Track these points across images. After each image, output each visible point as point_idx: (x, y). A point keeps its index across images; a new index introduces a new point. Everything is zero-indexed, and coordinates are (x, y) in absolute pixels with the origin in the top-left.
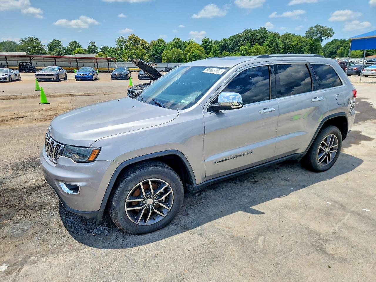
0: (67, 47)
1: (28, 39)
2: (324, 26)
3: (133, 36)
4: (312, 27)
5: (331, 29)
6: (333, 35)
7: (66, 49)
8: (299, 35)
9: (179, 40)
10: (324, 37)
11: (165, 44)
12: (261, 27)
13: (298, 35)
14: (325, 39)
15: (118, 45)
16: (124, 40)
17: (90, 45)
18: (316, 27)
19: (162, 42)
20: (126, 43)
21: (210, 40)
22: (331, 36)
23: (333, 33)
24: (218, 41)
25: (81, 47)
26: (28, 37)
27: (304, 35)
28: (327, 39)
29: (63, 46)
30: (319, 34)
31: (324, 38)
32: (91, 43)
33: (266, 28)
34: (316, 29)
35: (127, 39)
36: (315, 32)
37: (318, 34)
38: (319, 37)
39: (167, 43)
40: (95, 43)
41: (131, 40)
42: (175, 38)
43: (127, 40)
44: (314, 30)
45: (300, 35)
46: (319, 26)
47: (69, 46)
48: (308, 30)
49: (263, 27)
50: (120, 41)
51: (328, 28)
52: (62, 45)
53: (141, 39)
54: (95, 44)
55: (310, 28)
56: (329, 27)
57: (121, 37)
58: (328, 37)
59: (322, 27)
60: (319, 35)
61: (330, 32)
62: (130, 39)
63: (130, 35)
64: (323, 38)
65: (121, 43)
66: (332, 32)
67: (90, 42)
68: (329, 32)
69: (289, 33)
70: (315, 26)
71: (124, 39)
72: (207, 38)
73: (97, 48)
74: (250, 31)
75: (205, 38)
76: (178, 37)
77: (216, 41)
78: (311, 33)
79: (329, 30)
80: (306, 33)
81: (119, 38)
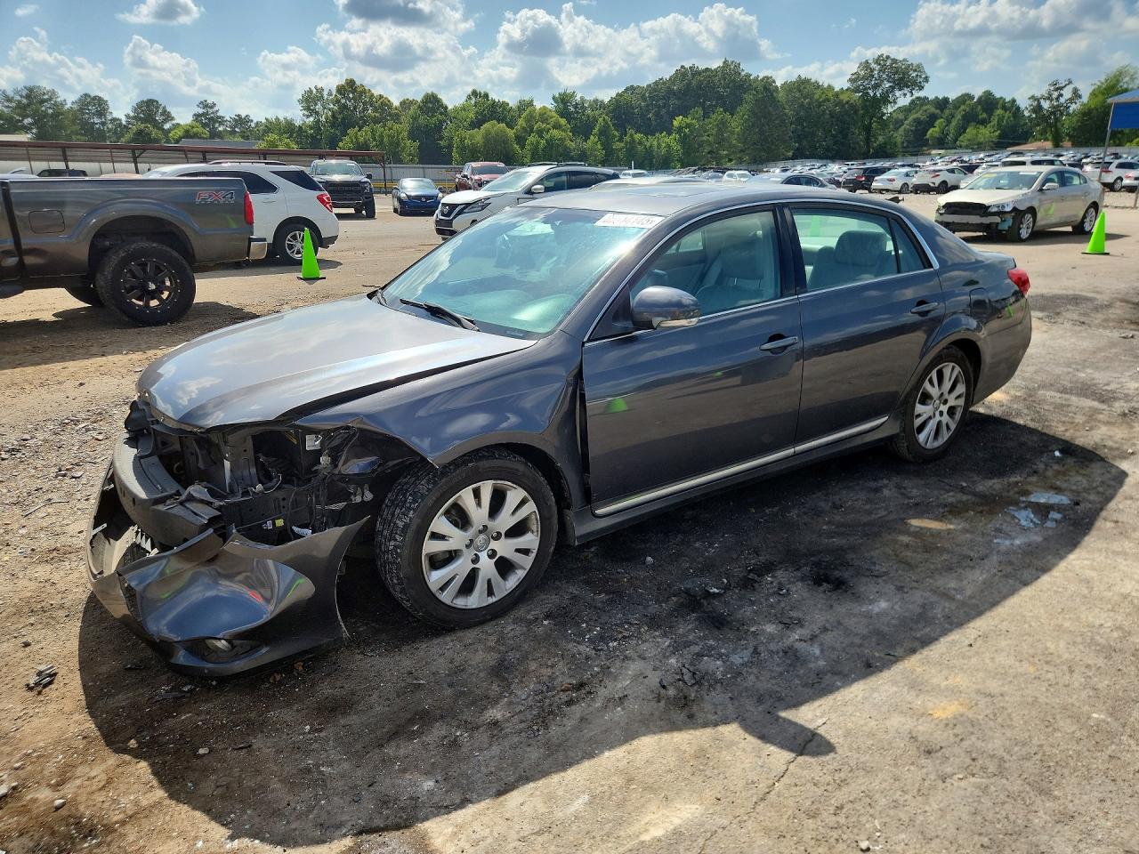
1: (24, 93)
2: (901, 59)
3: (351, 83)
4: (867, 62)
5: (919, 68)
6: (927, 86)
8: (830, 86)
9: (486, 96)
10: (899, 90)
11: (446, 108)
12: (726, 61)
13: (826, 85)
14: (905, 95)
15: (306, 113)
16: (326, 97)
18: (877, 61)
19: (437, 103)
20: (332, 106)
21: (578, 98)
22: (921, 88)
23: (926, 79)
24: (602, 102)
26: (25, 87)
27: (846, 85)
28: (909, 94)
30: (888, 81)
31: (900, 92)
33: (738, 64)
34: (878, 67)
35: (334, 92)
36: (876, 76)
37: (885, 82)
38: (887, 92)
39: (451, 107)
41: (344, 97)
42: (475, 93)
43: (334, 96)
44: (872, 70)
45: (833, 84)
46: (888, 57)
48: (855, 70)
49: (730, 60)
50: (310, 100)
51: (912, 64)
53: (376, 93)
55: (861, 64)
57: (316, 87)
58: (913, 90)
59: (895, 61)
60: (888, 85)
61: (916, 76)
62: (340, 90)
63: (343, 82)
64: (898, 93)
65: (316, 104)
66: (924, 76)
68: (914, 75)
69: (803, 77)
70: (876, 57)
71: (325, 93)
72: (568, 91)
74: (695, 72)
75: (561, 91)
76: (481, 89)
77: (596, 101)
78: (864, 78)
79: (915, 71)
80: (850, 80)
81: (311, 91)
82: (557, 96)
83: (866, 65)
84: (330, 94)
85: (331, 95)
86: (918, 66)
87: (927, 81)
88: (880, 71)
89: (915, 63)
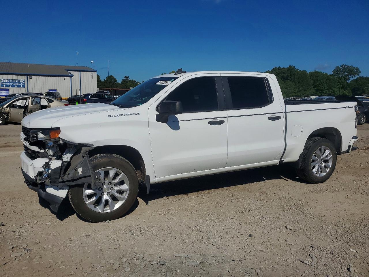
2: (351, 65)
4: (338, 66)
5: (357, 69)
6: (360, 74)
8: (326, 73)
14: (352, 77)
18: (342, 66)
22: (358, 74)
23: (360, 72)
27: (331, 73)
28: (354, 77)
30: (346, 72)
33: (294, 66)
36: (342, 71)
38: (346, 76)
44: (341, 69)
46: (346, 65)
48: (334, 69)
49: (291, 65)
51: (354, 67)
55: (336, 67)
58: (355, 75)
59: (348, 66)
60: (346, 74)
64: (350, 76)
68: (355, 70)
74: (279, 69)
78: (338, 71)
80: (333, 72)
83: (337, 67)
88: (343, 69)
89: (356, 67)
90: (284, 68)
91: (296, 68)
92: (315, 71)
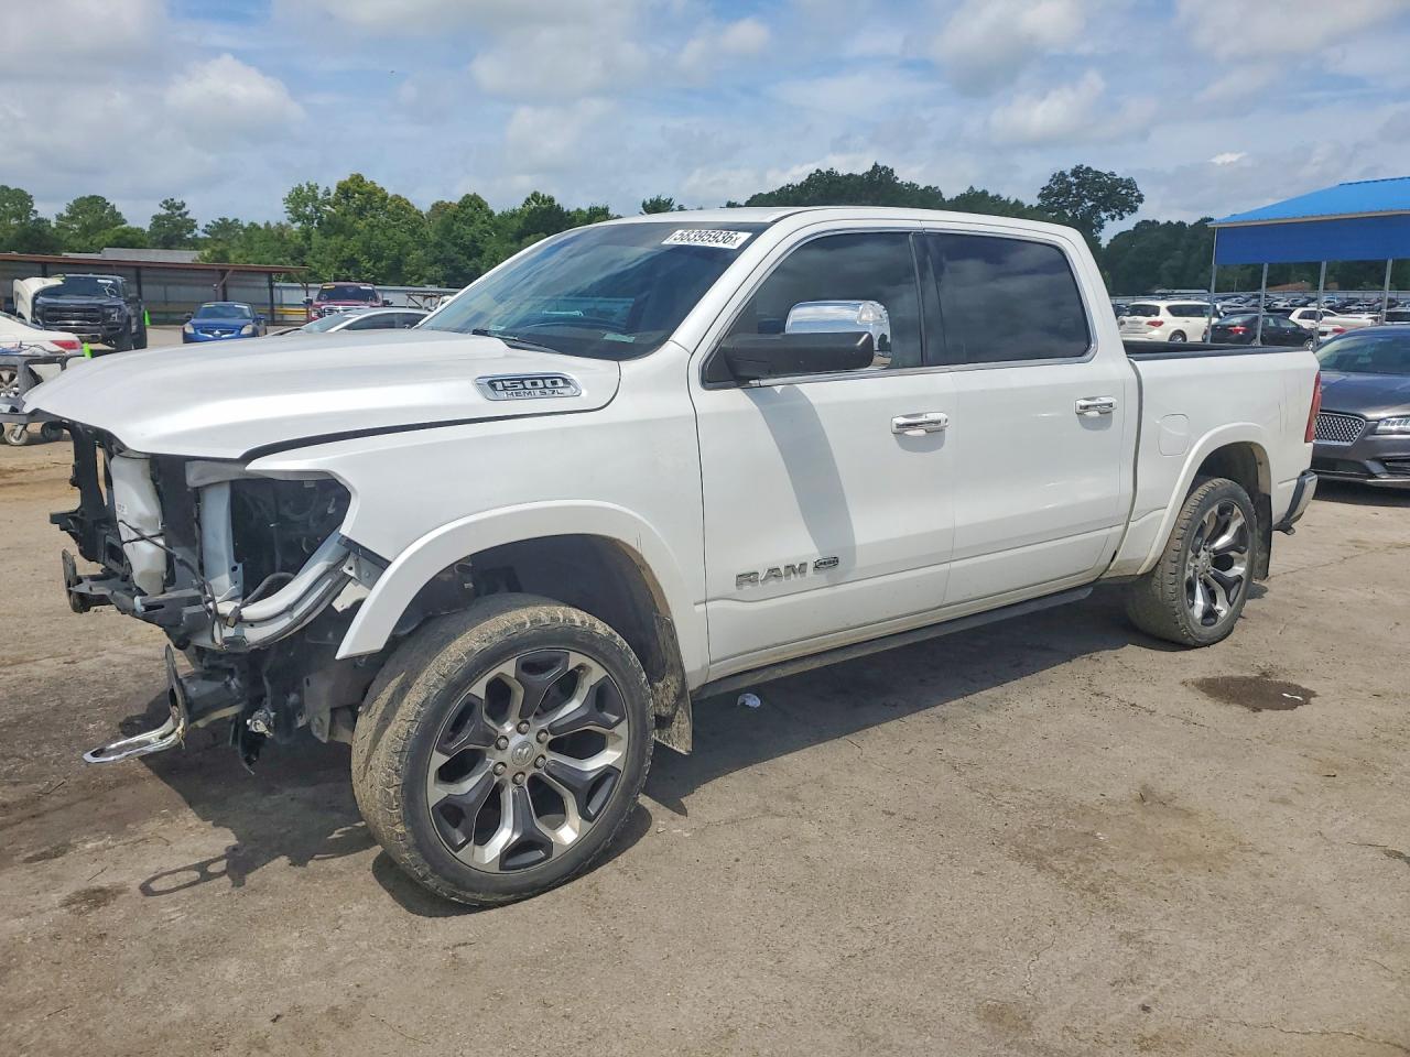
0: (59, 217)
2: (1107, 172)
3: (358, 179)
4: (1062, 174)
5: (1130, 185)
6: (1141, 206)
7: (53, 225)
8: (1017, 201)
9: (551, 200)
10: (1105, 211)
11: (491, 214)
12: (876, 166)
13: (1012, 201)
14: (1113, 218)
15: (291, 216)
16: (320, 196)
17: (164, 212)
18: (1075, 173)
19: (480, 207)
20: (328, 208)
22: (1134, 210)
23: (1140, 199)
25: (124, 222)
28: (1117, 217)
29: (40, 216)
30: (1091, 200)
31: (1109, 214)
32: (169, 205)
33: (892, 170)
34: (1076, 181)
35: (333, 191)
36: (1074, 192)
37: (1087, 200)
38: (1089, 212)
39: (497, 212)
40: (184, 205)
41: (347, 198)
42: (535, 196)
43: (332, 194)
44: (1070, 184)
45: (1021, 199)
46: (1088, 169)
47: (66, 214)
48: (1046, 184)
49: (881, 164)
50: (299, 200)
51: (1121, 179)
52: (36, 212)
53: (391, 192)
54: (184, 210)
55: (1054, 176)
56: (1121, 173)
57: (307, 184)
58: (1124, 213)
59: (1098, 174)
60: (1090, 204)
61: (1127, 194)
62: (345, 191)
63: (347, 178)
64: (1103, 215)
65: (305, 206)
66: (1136, 194)
67: (166, 202)
68: (1124, 192)
70: (1074, 167)
71: (321, 192)
72: (663, 198)
73: (192, 225)
74: (835, 177)
75: (654, 197)
76: (545, 192)
78: (1059, 194)
79: (1124, 187)
80: (1040, 196)
81: (300, 189)
82: (648, 202)
83: (1060, 177)
84: (327, 192)
85: (329, 194)
86: (1129, 181)
87: (1141, 201)
88: (1079, 185)
89: (1125, 177)
90: (851, 175)
91: (897, 178)
92: (971, 187)
